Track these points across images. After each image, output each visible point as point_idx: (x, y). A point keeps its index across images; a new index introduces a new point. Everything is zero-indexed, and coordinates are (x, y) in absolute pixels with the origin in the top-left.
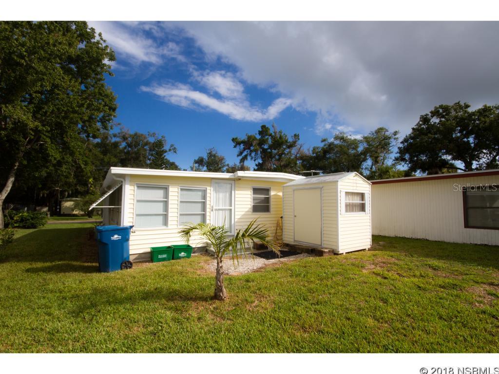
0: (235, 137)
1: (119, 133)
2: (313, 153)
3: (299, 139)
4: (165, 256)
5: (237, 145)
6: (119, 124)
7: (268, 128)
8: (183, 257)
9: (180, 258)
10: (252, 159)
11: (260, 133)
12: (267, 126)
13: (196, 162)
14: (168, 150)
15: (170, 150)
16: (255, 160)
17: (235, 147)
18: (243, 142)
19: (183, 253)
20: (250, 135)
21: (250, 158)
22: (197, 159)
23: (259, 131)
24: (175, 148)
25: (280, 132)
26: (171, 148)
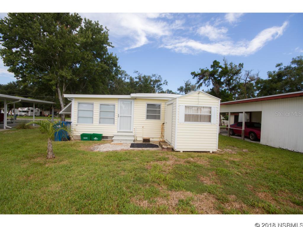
0: (193, 71)
1: (138, 77)
2: (269, 77)
3: (243, 67)
4: (86, 138)
5: (194, 77)
6: (137, 72)
7: (218, 62)
8: (95, 140)
9: (93, 140)
10: (205, 85)
11: (212, 67)
12: (217, 61)
13: (179, 90)
14: (163, 83)
15: (164, 83)
16: (208, 86)
17: (193, 78)
18: (199, 74)
19: (96, 138)
20: (202, 69)
21: (204, 84)
22: (179, 88)
23: (211, 65)
24: (167, 82)
25: (231, 64)
26: (165, 82)
